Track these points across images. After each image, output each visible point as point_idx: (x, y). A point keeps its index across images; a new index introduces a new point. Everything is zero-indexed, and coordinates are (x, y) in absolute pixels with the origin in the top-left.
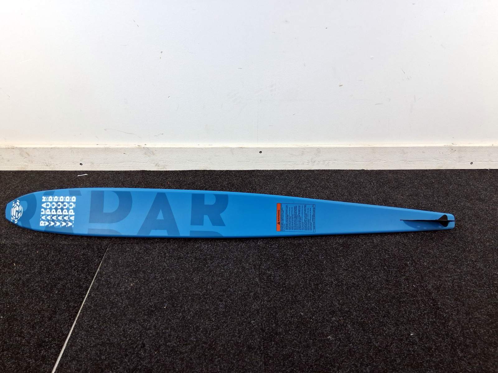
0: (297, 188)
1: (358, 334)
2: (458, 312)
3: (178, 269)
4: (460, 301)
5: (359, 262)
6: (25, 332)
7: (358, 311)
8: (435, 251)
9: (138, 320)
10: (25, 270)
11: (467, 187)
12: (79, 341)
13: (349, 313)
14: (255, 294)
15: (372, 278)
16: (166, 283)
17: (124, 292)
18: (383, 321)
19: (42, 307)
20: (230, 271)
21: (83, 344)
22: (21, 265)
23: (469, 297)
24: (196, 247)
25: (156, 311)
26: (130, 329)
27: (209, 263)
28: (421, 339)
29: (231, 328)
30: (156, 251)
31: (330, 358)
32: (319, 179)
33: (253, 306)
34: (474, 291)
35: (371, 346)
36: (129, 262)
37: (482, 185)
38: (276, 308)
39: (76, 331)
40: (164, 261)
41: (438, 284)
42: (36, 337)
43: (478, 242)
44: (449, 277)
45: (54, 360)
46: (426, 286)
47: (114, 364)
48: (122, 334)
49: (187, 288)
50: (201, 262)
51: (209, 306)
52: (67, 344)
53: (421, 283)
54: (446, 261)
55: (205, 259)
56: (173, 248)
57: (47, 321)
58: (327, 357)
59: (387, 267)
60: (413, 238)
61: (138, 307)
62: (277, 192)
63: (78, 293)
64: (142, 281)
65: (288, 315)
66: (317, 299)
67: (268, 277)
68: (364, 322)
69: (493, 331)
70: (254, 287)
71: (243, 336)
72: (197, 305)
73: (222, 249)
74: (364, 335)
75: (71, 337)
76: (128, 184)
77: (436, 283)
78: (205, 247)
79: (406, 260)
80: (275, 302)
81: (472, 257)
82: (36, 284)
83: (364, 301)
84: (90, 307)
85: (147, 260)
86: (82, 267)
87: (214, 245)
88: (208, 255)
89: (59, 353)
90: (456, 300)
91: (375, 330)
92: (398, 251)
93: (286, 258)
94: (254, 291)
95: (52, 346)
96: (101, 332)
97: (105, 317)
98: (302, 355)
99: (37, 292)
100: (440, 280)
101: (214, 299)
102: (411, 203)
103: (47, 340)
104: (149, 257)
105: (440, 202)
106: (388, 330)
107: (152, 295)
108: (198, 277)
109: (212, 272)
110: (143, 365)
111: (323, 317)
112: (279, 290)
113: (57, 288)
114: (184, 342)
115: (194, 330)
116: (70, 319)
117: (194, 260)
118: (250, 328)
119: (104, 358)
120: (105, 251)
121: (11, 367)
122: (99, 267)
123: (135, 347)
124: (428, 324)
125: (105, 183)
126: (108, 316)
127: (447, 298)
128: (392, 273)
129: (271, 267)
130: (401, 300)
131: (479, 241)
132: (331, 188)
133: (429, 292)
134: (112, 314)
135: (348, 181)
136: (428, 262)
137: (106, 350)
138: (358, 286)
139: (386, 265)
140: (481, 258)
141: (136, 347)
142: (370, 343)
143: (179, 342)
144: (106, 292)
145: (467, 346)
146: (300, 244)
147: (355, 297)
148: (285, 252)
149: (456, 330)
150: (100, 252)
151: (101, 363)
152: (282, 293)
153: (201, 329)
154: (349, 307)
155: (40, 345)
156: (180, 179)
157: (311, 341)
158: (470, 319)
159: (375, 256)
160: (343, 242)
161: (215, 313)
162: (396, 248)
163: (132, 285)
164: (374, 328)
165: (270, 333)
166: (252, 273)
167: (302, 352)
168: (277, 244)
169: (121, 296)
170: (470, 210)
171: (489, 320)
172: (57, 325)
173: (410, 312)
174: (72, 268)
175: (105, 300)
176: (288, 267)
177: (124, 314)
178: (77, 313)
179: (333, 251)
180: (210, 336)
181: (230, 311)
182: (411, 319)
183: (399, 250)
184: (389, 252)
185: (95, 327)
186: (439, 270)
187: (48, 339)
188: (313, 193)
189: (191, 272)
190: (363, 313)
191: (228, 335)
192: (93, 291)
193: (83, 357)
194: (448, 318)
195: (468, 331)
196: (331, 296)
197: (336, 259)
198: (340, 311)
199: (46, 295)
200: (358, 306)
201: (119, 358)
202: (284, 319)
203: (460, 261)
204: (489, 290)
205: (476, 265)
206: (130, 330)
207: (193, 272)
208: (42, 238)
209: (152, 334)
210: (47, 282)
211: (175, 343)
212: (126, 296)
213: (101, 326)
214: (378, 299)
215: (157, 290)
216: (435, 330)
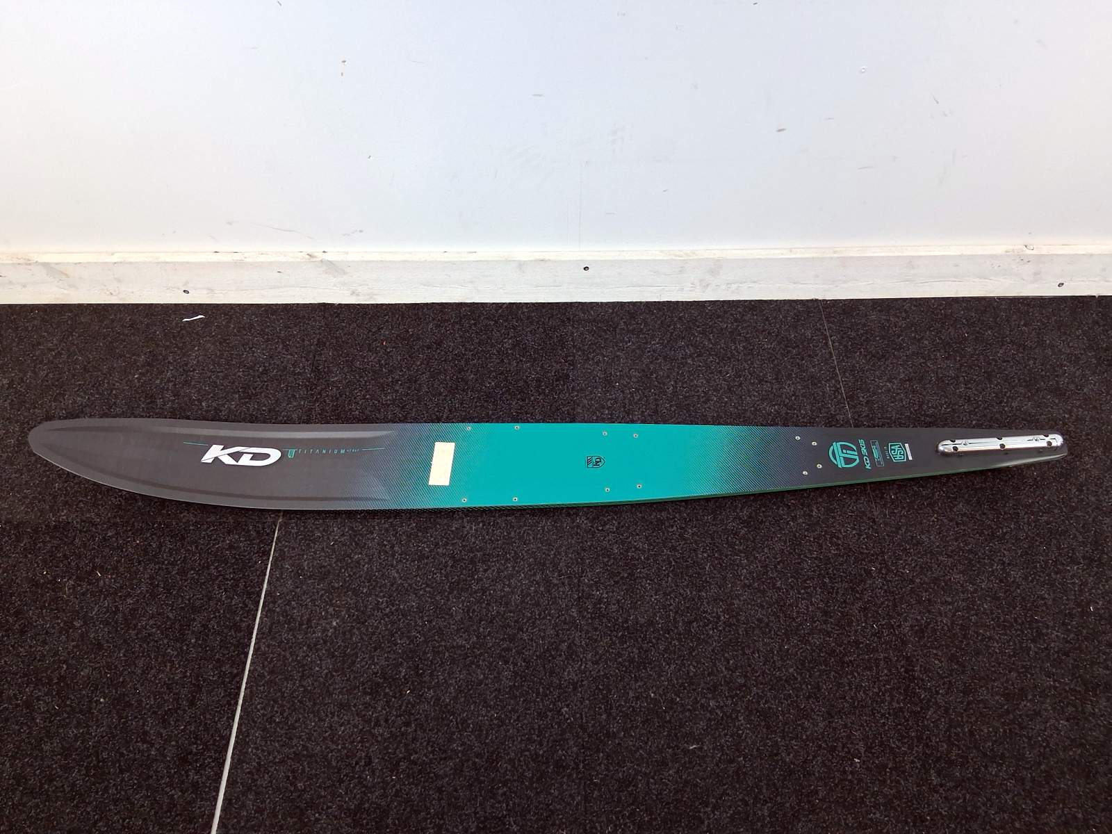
0: (665, 358)
1: (757, 736)
2: (949, 688)
3: (421, 586)
4: (958, 661)
5: (776, 567)
6: (152, 732)
7: (762, 684)
8: (932, 537)
9: (355, 706)
10: (121, 587)
11: (1035, 354)
12: (252, 751)
13: (744, 688)
14: (569, 647)
15: (797, 606)
16: (399, 620)
17: (322, 641)
18: (805, 707)
19: (172, 676)
20: (522, 591)
21: (259, 758)
22: (112, 574)
23: (978, 653)
24: (454, 529)
25: (385, 685)
26: (341, 726)
27: (481, 569)
28: (869, 749)
29: (524, 724)
30: (374, 539)
31: (700, 788)
32: (715, 330)
33: (566, 673)
34: (990, 638)
35: (777, 762)
36: (324, 567)
37: (1071, 344)
38: (608, 678)
39: (244, 730)
40: (392, 566)
41: (923, 622)
42: (173, 743)
43: (1026, 513)
44: (949, 604)
45: (214, 791)
46: (899, 626)
47: (322, 800)
48: (329, 735)
49: (440, 632)
50: (463, 569)
51: (484, 674)
52: (232, 758)
53: (891, 617)
54: (949, 564)
55: (472, 561)
56: (407, 531)
57: (187, 708)
58: (696, 785)
59: (829, 578)
60: (893, 502)
61: (352, 676)
62: (620, 371)
63: (234, 641)
64: (353, 616)
65: (631, 694)
66: (687, 657)
67: (595, 605)
68: (770, 708)
69: (1005, 731)
70: (568, 630)
71: (548, 742)
72: (460, 671)
73: (505, 534)
74: (767, 737)
75: (236, 742)
76: (297, 348)
77: (919, 618)
78: (471, 528)
79: (870, 562)
80: (606, 663)
81: (1005, 552)
82: (151, 622)
83: (774, 662)
84: (262, 676)
85: (358, 562)
86: (232, 579)
87: (489, 523)
88: (478, 551)
89: (221, 777)
90: (952, 658)
91: (789, 728)
92: (856, 538)
93: (633, 558)
94: (569, 639)
95: (206, 761)
96: (290, 731)
97: (294, 697)
98: (652, 780)
99: (157, 641)
100: (929, 612)
101: (492, 657)
102: (904, 403)
103: (194, 750)
104: (361, 553)
105: (969, 400)
106: (811, 726)
107: (375, 649)
108: (460, 606)
109: (488, 593)
110: (372, 802)
111: (696, 699)
112: (616, 636)
113: (193, 632)
114: (440, 754)
115: (457, 728)
116: (229, 704)
117: (450, 563)
118: (559, 724)
119: (301, 786)
120: (273, 538)
121: (143, 806)
122: (266, 581)
123: (354, 763)
124: (889, 713)
125: (247, 344)
126: (298, 696)
127: (936, 654)
128: (837, 593)
129: (602, 581)
130: (846, 659)
131: (1028, 510)
132: (738, 360)
133: (902, 640)
134: (304, 691)
135: (777, 336)
136: (913, 565)
137: (303, 770)
138: (767, 625)
139: (828, 574)
140: (1021, 556)
141: (357, 763)
142: (776, 755)
143: (432, 752)
144: (288, 640)
145: (951, 763)
146: (661, 522)
147: (758, 653)
148: (630, 542)
149: (937, 727)
150: (261, 541)
151: (299, 797)
152: (622, 643)
153: (471, 726)
154: (746, 676)
155: (184, 760)
156: (407, 331)
157: (670, 750)
158: (969, 703)
159: (809, 550)
160: (750, 517)
161: (496, 690)
162: (854, 529)
163: (334, 624)
164: (786, 724)
165: (596, 735)
166: (564, 596)
167: (652, 774)
168: (616, 520)
169: (317, 650)
170: (1029, 422)
171: (1002, 706)
172: (208, 716)
173: (859, 688)
174: (213, 581)
175: (288, 659)
176: (635, 580)
177: (328, 691)
178: (239, 688)
179: (727, 538)
180: (487, 741)
181: (522, 686)
182: (858, 704)
183: (860, 535)
184: (840, 542)
185: (277, 720)
186: (932, 585)
187: (195, 746)
188: (698, 376)
189: (446, 594)
190: (770, 690)
191: (519, 739)
192: (263, 638)
193: (264, 785)
194: (929, 701)
195: (959, 730)
196: (713, 651)
197: (730, 559)
198: (727, 683)
199: (174, 648)
200: (764, 673)
201: (328, 787)
202: (623, 703)
203: (979, 562)
204: (1019, 635)
205: (1008, 575)
206: (343, 728)
207: (449, 593)
208: (140, 504)
209: (382, 735)
210: (171, 615)
211: (425, 755)
212: (326, 650)
213: (287, 718)
214: (802, 656)
215: (383, 637)
216: (899, 727)
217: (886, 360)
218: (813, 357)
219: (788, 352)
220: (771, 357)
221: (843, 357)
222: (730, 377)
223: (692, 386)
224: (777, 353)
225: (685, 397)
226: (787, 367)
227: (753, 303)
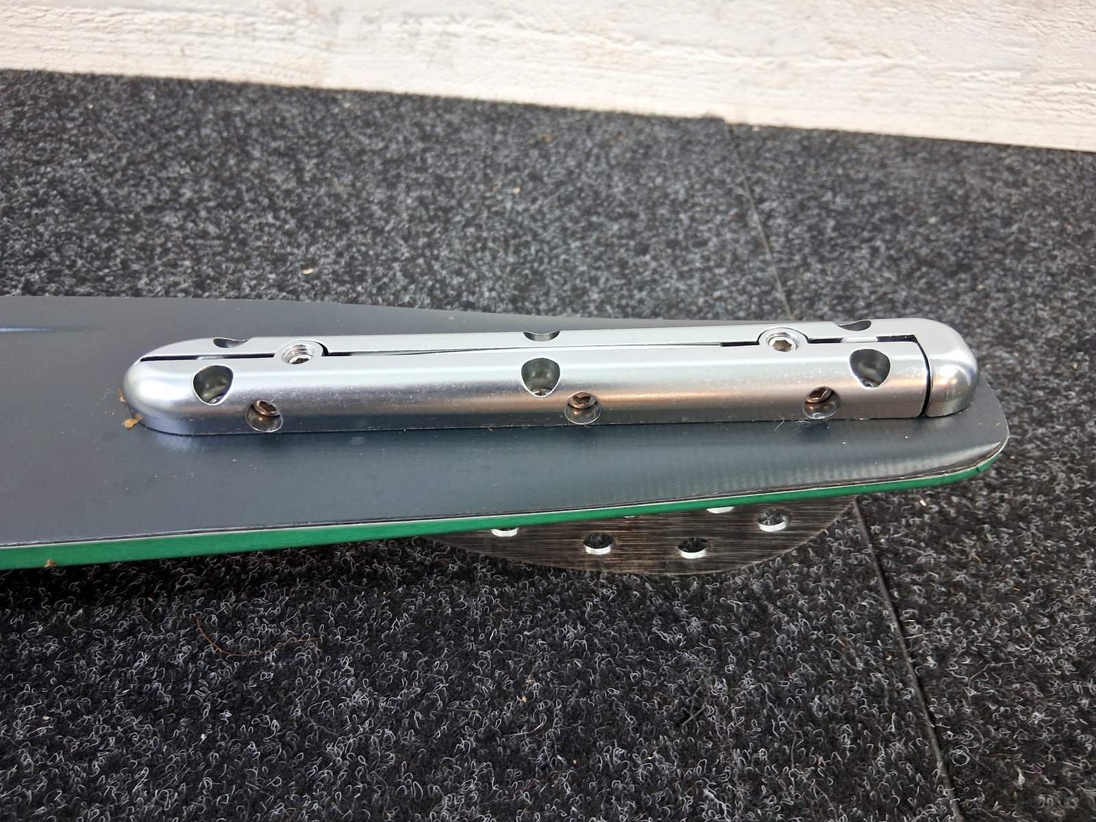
217: (975, 278)
218: (687, 249)
219: (591, 226)
220: (515, 236)
221: (804, 258)
224: (545, 228)
226: (571, 270)
227: (501, 109)
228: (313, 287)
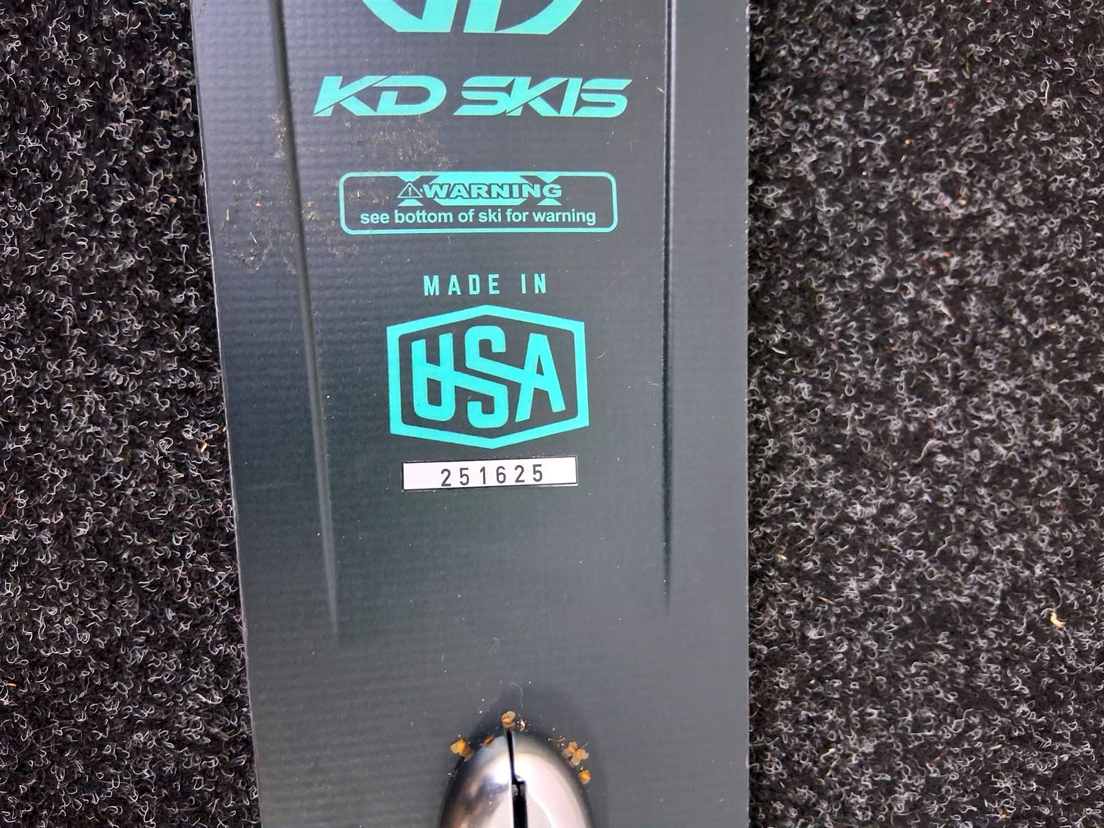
222: (1040, 630)
223: (971, 361)
225: (877, 300)
228: (1022, 640)
